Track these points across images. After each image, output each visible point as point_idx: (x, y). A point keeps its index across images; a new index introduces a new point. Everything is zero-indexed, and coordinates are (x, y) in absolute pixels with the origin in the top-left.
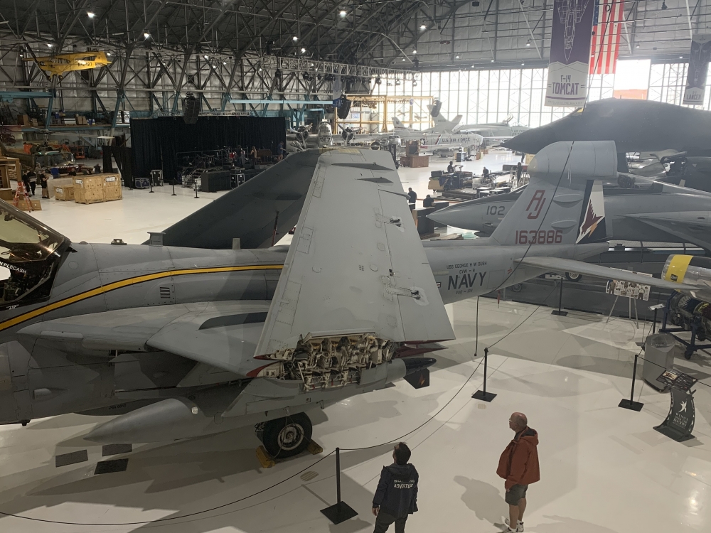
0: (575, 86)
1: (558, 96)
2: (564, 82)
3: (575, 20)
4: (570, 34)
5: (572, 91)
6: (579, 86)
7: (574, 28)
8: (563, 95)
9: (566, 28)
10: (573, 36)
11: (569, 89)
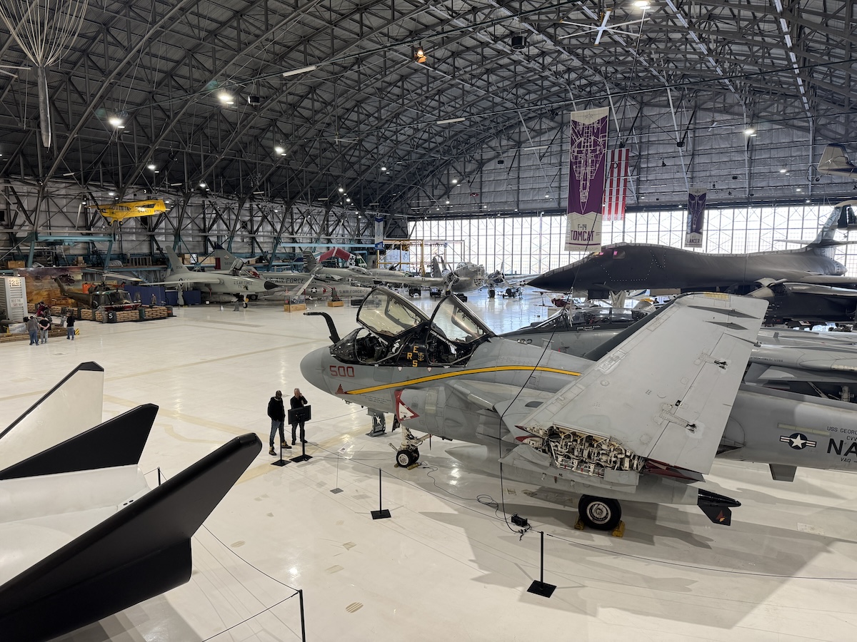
0: (591, 233)
1: (576, 242)
2: (580, 230)
4: (584, 188)
5: (588, 237)
6: (595, 233)
8: (580, 242)
9: (581, 183)
11: (586, 236)
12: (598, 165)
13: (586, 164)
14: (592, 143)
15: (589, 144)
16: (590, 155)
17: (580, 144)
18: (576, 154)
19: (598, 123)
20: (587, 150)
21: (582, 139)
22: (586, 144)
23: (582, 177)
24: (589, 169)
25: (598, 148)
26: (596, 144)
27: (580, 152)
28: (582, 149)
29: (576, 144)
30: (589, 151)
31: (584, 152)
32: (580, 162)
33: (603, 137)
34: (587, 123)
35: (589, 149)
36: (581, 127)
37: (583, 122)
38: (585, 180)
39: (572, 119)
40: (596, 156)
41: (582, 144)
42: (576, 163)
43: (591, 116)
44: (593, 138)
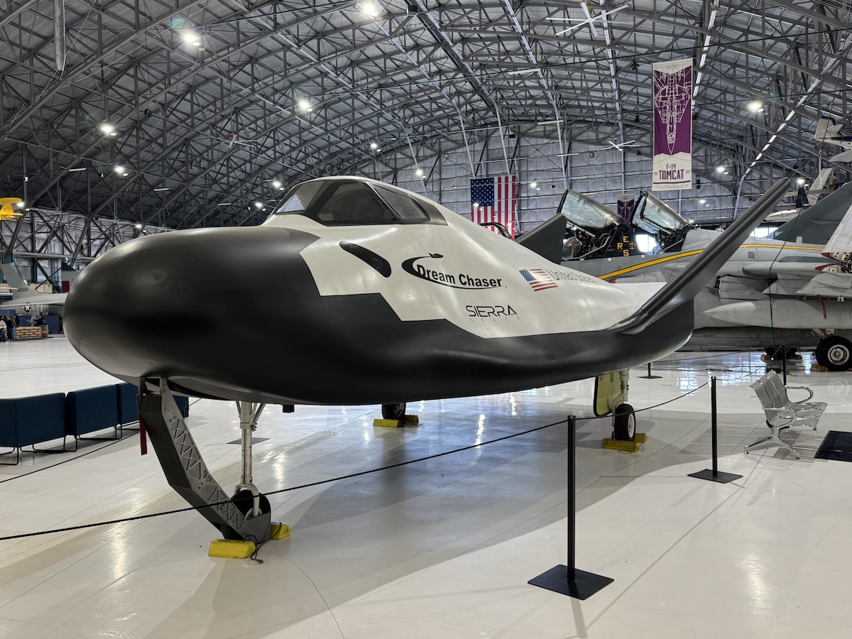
0: (681, 172)
1: (666, 181)
2: (669, 169)
3: (675, 121)
4: (671, 131)
5: (678, 176)
6: (684, 172)
7: (675, 127)
8: (669, 180)
9: (668, 127)
10: (675, 132)
11: (676, 174)
12: (684, 110)
13: (672, 109)
14: (677, 91)
15: (673, 91)
16: (675, 101)
17: (664, 93)
18: (660, 101)
19: (682, 73)
20: (672, 97)
21: (667, 87)
22: (670, 92)
23: (668, 122)
24: (675, 114)
25: (683, 95)
26: (680, 91)
27: (666, 99)
28: (667, 96)
29: (660, 91)
30: (674, 98)
31: (669, 98)
32: (665, 108)
33: (688, 84)
34: (671, 72)
35: (674, 95)
36: (665, 76)
37: (666, 72)
38: (671, 123)
39: (654, 69)
40: (682, 102)
41: (667, 92)
42: (661, 109)
43: (675, 66)
44: (677, 86)
